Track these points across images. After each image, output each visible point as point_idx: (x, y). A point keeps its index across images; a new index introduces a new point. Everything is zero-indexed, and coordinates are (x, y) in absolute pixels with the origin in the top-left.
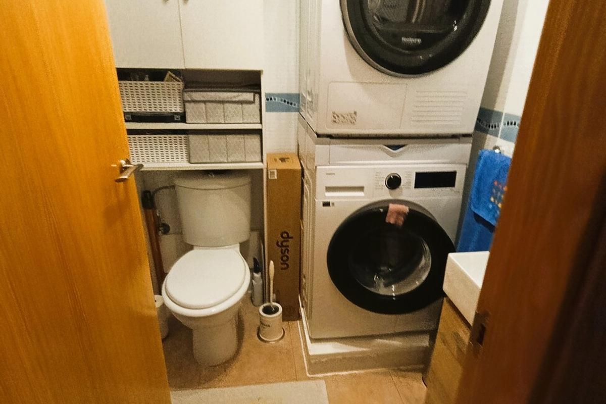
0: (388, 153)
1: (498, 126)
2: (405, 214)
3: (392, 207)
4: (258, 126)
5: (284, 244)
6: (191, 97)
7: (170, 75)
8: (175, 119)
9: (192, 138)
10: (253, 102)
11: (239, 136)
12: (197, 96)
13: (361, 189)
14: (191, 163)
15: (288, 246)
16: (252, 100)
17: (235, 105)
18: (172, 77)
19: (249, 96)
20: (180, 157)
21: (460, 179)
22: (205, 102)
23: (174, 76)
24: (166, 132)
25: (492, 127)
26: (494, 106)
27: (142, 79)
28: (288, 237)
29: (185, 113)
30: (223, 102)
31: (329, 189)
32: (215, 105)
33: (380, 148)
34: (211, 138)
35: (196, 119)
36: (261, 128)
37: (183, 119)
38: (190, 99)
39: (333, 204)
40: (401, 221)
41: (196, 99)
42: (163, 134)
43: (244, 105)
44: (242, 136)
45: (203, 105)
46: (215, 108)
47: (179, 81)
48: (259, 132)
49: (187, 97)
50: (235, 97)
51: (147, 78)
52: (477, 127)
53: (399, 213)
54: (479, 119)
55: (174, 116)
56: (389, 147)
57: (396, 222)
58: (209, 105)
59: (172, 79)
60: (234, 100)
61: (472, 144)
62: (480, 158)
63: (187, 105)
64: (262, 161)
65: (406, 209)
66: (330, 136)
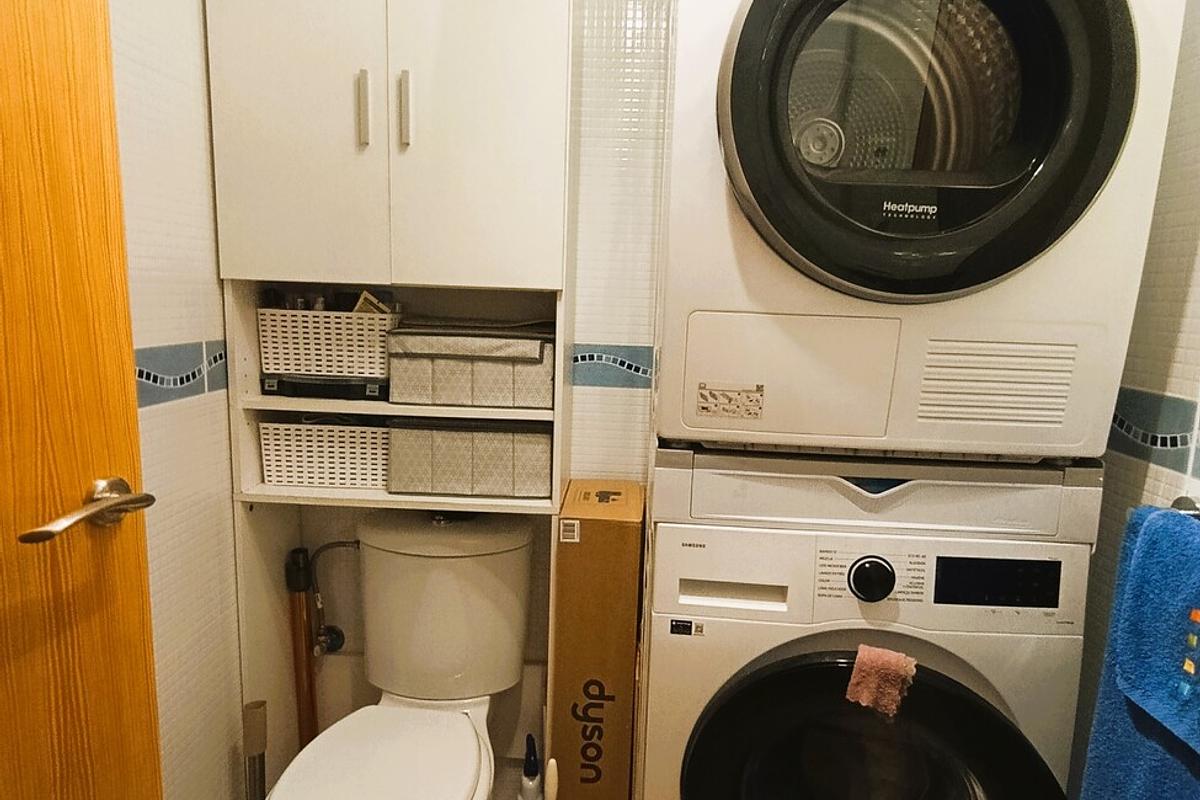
0: (856, 499)
1: (1185, 442)
2: (904, 681)
3: (866, 653)
4: (545, 416)
5: (592, 713)
6: (402, 344)
7: (366, 299)
8: (368, 393)
9: (398, 435)
10: (539, 361)
11: (500, 436)
12: (416, 343)
13: (780, 592)
14: (390, 493)
15: (601, 720)
16: (538, 357)
17: (500, 366)
18: (371, 303)
19: (529, 347)
20: (369, 477)
21: (1073, 584)
22: (432, 357)
23: (375, 301)
24: (345, 420)
25: (1164, 443)
26: (1164, 386)
27: (308, 306)
28: (601, 696)
29: (387, 381)
30: (472, 359)
31: (690, 586)
32: (452, 363)
33: (830, 483)
34: (439, 437)
35: (410, 395)
36: (551, 419)
37: (384, 394)
38: (401, 351)
39: (700, 629)
40: (891, 702)
41: (414, 351)
42: (339, 424)
43: (519, 367)
44: (510, 436)
45: (426, 363)
46: (453, 373)
47: (383, 312)
48: (546, 428)
49: (397, 344)
50: (499, 348)
51: (319, 305)
52: (1115, 441)
53: (886, 676)
54: (1118, 420)
55: (365, 386)
56: (860, 482)
57: (876, 701)
58: (442, 362)
59: (370, 307)
60: (498, 354)
61: (1105, 487)
62: (1133, 529)
63: (395, 362)
64: (550, 498)
65: (907, 664)
66: (696, 447)
